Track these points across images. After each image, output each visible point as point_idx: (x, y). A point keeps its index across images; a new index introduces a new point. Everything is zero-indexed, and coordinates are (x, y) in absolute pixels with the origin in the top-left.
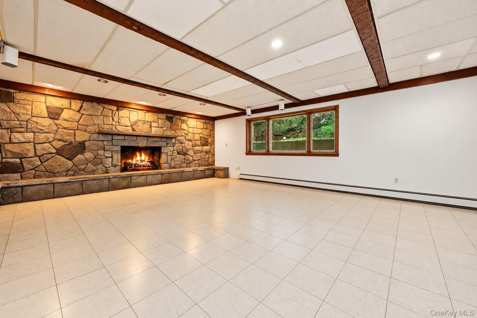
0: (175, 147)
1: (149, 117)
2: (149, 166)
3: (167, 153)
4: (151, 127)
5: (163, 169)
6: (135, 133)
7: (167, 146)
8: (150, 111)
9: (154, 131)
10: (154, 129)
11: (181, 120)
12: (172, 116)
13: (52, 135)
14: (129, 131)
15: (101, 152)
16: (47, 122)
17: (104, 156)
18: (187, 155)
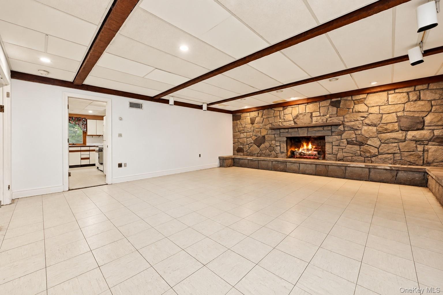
0: (343, 135)
1: (310, 107)
2: (315, 156)
3: (332, 142)
4: (311, 116)
5: (327, 160)
6: (296, 126)
7: (332, 135)
8: (311, 103)
9: (315, 121)
10: (314, 119)
11: (354, 100)
12: (339, 99)
13: (251, 133)
14: (292, 124)
15: (273, 142)
16: (250, 126)
17: (275, 145)
18: (366, 145)
